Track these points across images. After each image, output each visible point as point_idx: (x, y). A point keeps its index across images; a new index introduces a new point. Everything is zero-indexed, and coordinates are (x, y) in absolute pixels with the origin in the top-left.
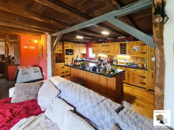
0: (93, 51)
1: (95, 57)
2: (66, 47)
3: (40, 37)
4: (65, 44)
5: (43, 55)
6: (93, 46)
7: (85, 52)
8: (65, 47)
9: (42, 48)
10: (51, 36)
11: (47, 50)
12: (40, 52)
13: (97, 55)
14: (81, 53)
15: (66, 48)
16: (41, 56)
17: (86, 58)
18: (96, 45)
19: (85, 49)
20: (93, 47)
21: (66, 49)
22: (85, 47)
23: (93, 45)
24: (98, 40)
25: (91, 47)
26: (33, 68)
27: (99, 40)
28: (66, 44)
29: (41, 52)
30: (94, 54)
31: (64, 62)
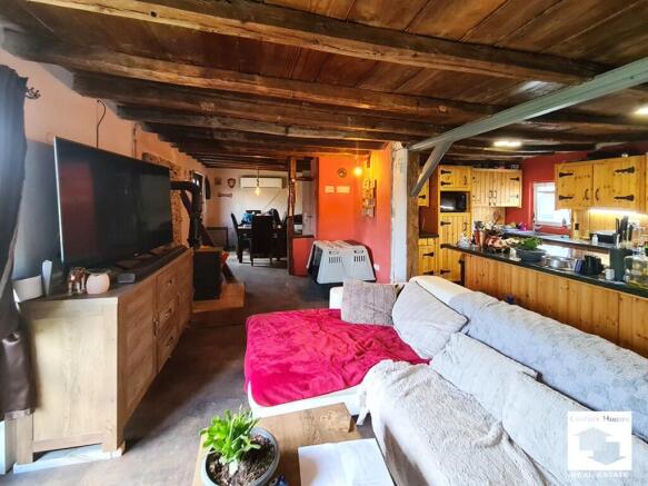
0: (561, 198)
1: (568, 223)
2: (443, 184)
3: (369, 158)
4: (439, 173)
5: (377, 212)
6: (562, 175)
7: (516, 202)
8: (439, 184)
9: (375, 189)
10: (409, 152)
11: (391, 195)
12: (367, 203)
13: (579, 211)
14: (498, 205)
15: (441, 188)
16: (370, 212)
17: (518, 227)
18: (582, 169)
19: (517, 190)
20: (560, 180)
21: (442, 193)
22: (518, 179)
23: (559, 168)
24: (592, 147)
25: (548, 178)
26: (350, 249)
27: (599, 146)
28: (443, 172)
29: (370, 203)
30: (563, 207)
31: (435, 235)
